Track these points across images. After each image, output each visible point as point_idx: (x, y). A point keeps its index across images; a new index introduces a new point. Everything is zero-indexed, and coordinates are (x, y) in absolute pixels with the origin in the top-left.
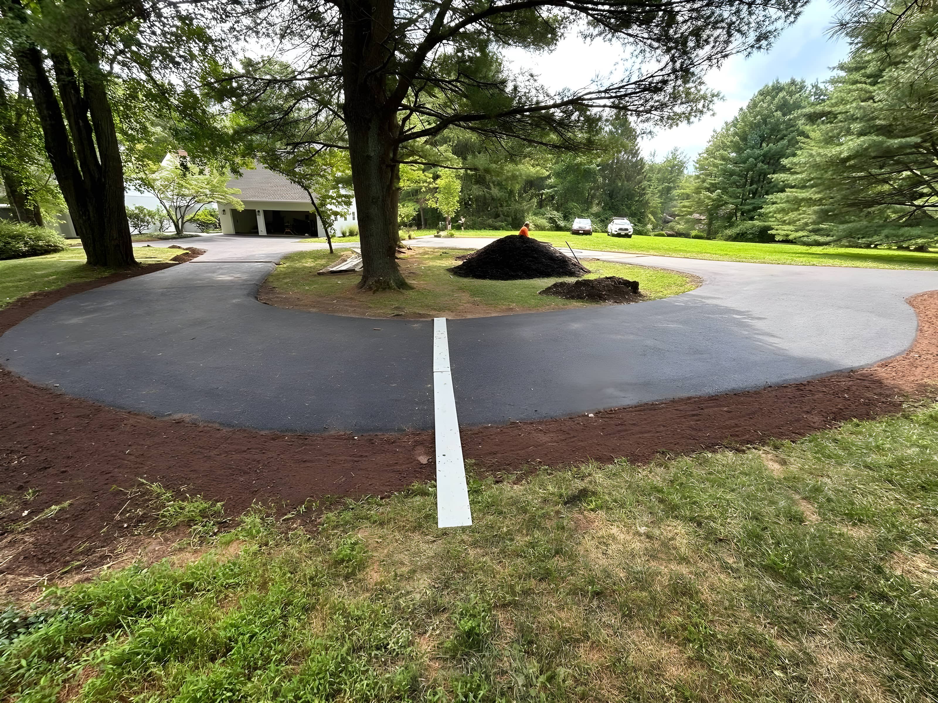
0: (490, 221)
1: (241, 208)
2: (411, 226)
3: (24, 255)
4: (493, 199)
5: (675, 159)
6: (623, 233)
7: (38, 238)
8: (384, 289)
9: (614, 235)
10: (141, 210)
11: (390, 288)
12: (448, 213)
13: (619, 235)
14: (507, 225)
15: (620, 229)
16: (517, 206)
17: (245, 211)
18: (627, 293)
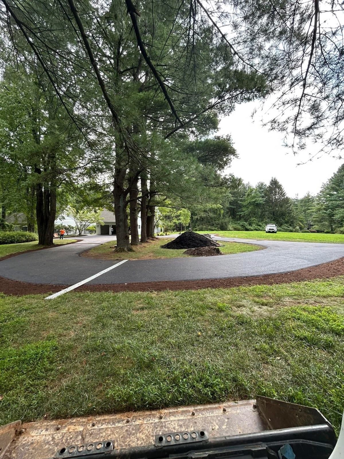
0: (210, 227)
1: (103, 224)
2: (174, 230)
3: (24, 242)
4: (211, 218)
5: (309, 196)
6: (271, 231)
7: (30, 236)
8: (121, 251)
9: (267, 232)
10: (69, 226)
11: (124, 251)
12: (185, 224)
13: (269, 232)
14: (218, 229)
15: (270, 229)
16: (223, 220)
17: (105, 226)
18: (213, 253)
